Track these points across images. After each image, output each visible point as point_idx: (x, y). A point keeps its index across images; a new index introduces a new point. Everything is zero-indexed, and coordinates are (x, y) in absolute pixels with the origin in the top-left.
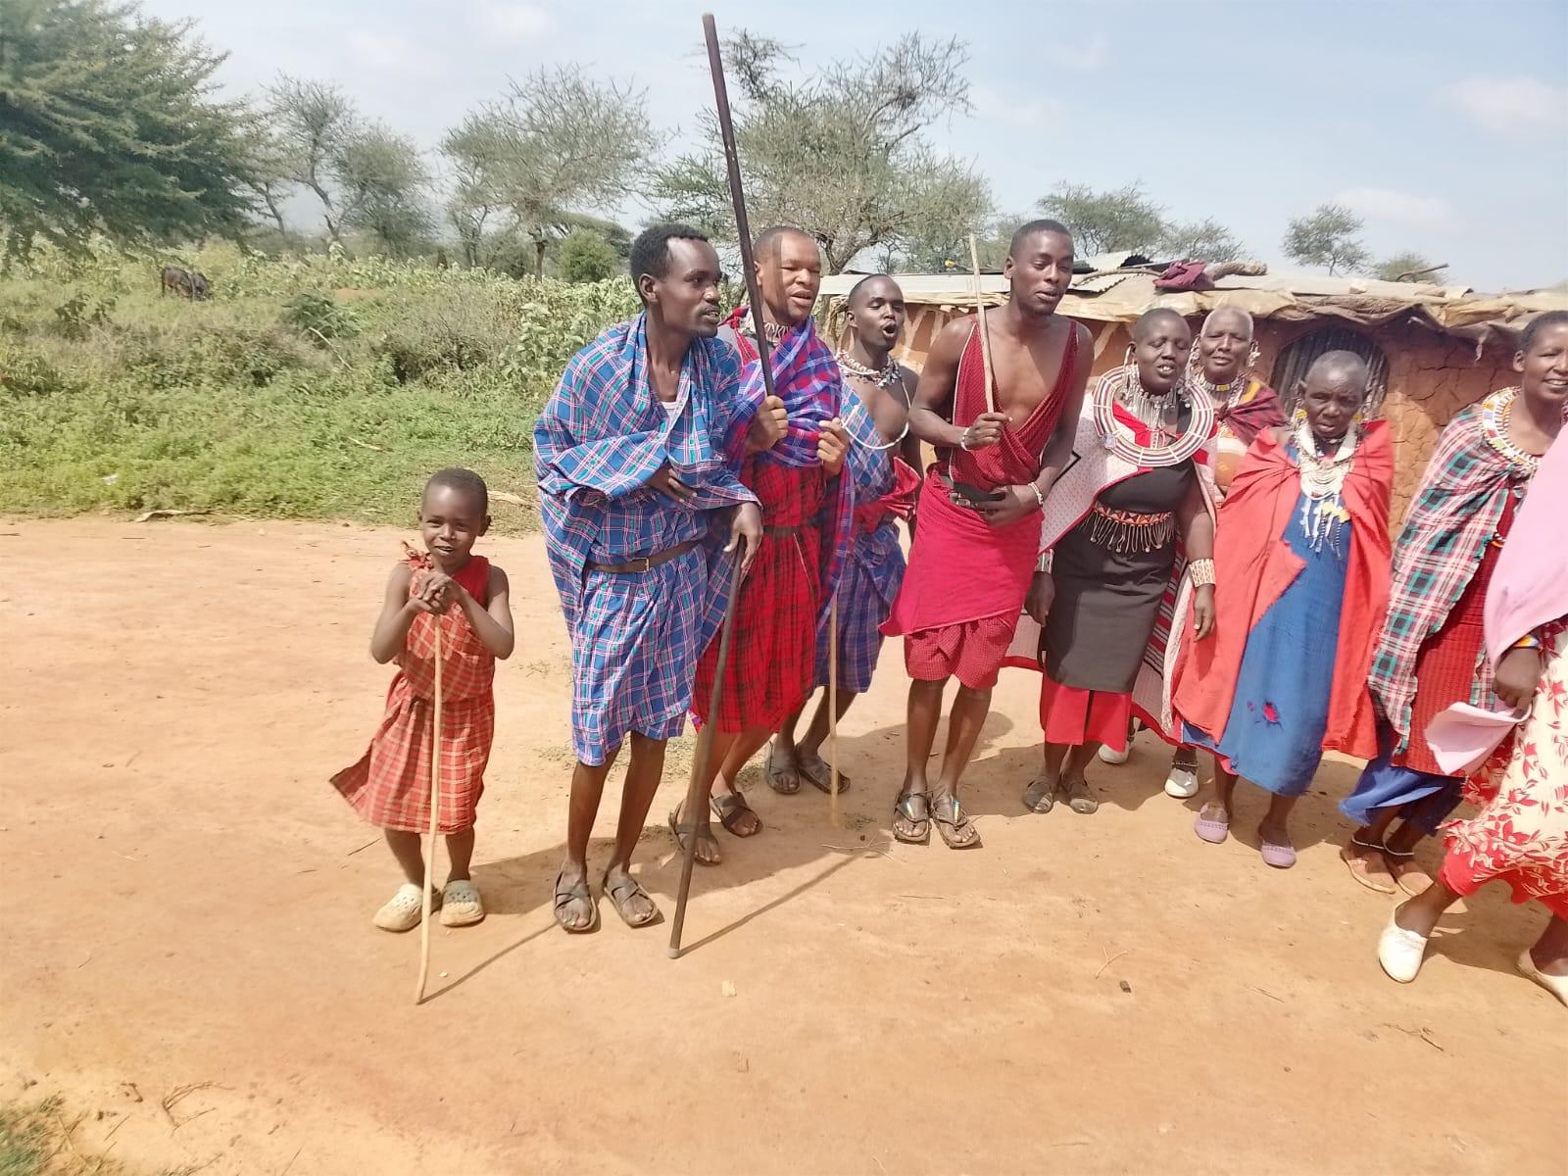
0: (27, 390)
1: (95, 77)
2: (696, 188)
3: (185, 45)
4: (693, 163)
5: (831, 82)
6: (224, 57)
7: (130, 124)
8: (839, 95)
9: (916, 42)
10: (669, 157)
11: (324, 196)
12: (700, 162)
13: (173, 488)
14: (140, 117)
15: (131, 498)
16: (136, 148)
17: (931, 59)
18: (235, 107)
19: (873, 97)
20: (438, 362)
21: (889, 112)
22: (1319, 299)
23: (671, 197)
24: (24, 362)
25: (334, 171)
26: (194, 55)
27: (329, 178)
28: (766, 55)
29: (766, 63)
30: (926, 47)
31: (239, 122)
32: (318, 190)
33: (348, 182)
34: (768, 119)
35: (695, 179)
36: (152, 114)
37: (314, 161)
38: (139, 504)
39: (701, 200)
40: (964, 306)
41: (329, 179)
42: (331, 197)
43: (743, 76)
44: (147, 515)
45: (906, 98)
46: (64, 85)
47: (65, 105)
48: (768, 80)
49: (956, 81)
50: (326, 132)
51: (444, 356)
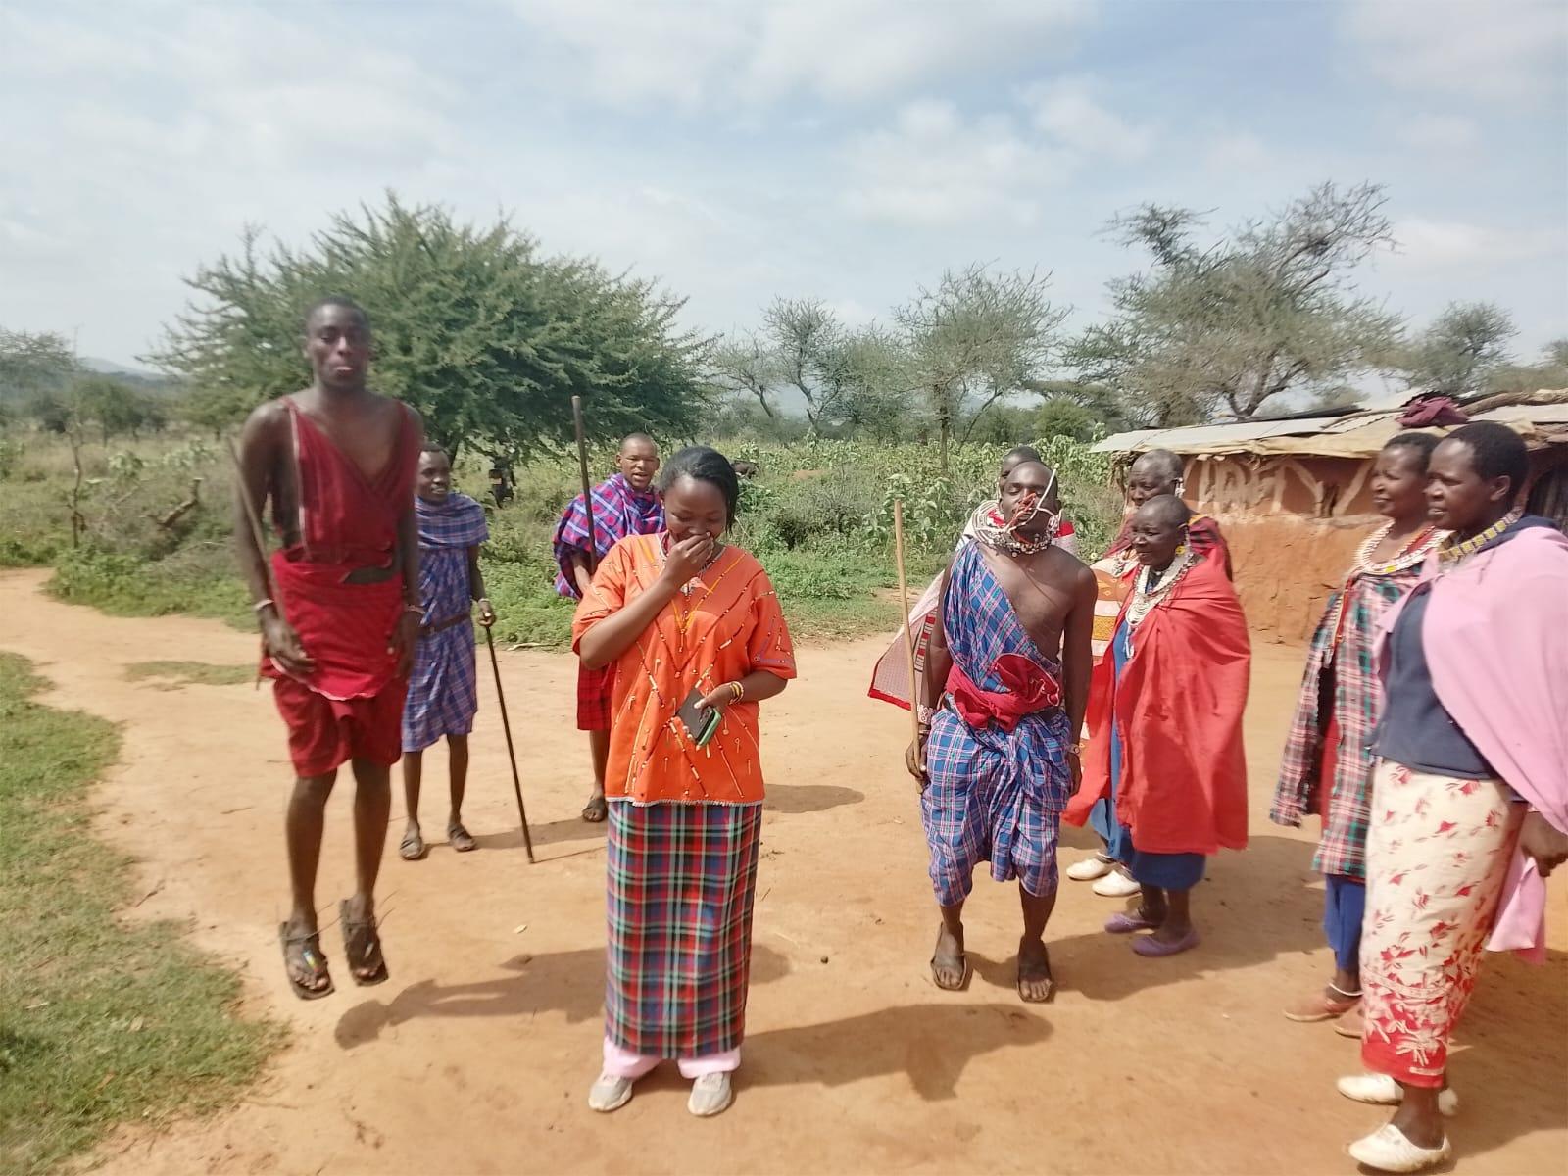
0: (503, 560)
1: (576, 331)
2: (1099, 354)
3: (654, 297)
4: (1101, 332)
5: (1240, 239)
6: (684, 302)
7: (595, 363)
8: (1250, 250)
9: (1327, 189)
10: (1074, 329)
11: (807, 393)
12: (1107, 330)
13: (542, 627)
14: (604, 355)
15: (511, 634)
16: (595, 381)
17: (1344, 205)
18: (686, 338)
19: (1285, 246)
20: (819, 529)
21: (1305, 258)
22: (1558, 427)
23: (1077, 365)
24: (504, 542)
25: (817, 372)
26: (664, 304)
27: (813, 378)
28: (1176, 224)
29: (1178, 230)
30: (1340, 195)
31: (688, 350)
32: (803, 389)
33: (826, 380)
34: (1175, 283)
35: (1102, 344)
36: (613, 353)
37: (800, 365)
38: (515, 639)
39: (1107, 364)
40: (1219, 454)
41: (813, 380)
42: (813, 393)
43: (1155, 244)
44: (515, 646)
45: (1318, 245)
46: (553, 342)
47: (552, 354)
48: (1181, 244)
49: (1375, 222)
50: (810, 339)
51: (827, 523)
